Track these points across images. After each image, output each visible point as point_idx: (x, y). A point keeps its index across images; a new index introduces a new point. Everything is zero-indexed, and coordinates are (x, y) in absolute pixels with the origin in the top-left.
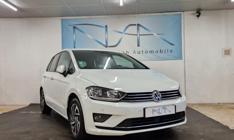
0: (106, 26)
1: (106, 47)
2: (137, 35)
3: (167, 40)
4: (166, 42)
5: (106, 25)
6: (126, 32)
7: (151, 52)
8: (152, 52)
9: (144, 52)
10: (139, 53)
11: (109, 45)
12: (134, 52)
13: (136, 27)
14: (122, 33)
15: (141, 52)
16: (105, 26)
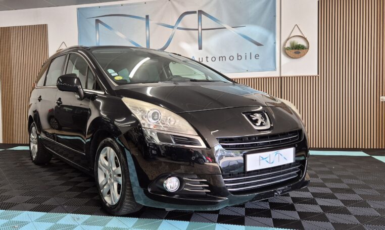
0: (147, 17)
2: (198, 30)
3: (250, 37)
4: (247, 41)
5: (147, 14)
6: (180, 25)
7: (221, 58)
8: (224, 58)
9: (209, 59)
10: (201, 60)
13: (196, 15)
14: (173, 27)
15: (205, 59)
16: (145, 17)
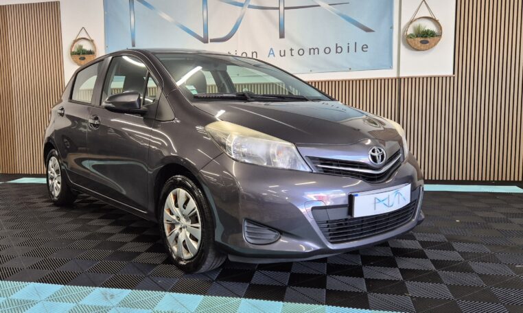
1: (205, 41)
2: (279, 8)
3: (353, 18)
4: (351, 25)
7: (312, 51)
9: (295, 53)
10: (282, 54)
11: (211, 37)
12: (271, 52)
14: (242, 5)
15: (288, 52)
